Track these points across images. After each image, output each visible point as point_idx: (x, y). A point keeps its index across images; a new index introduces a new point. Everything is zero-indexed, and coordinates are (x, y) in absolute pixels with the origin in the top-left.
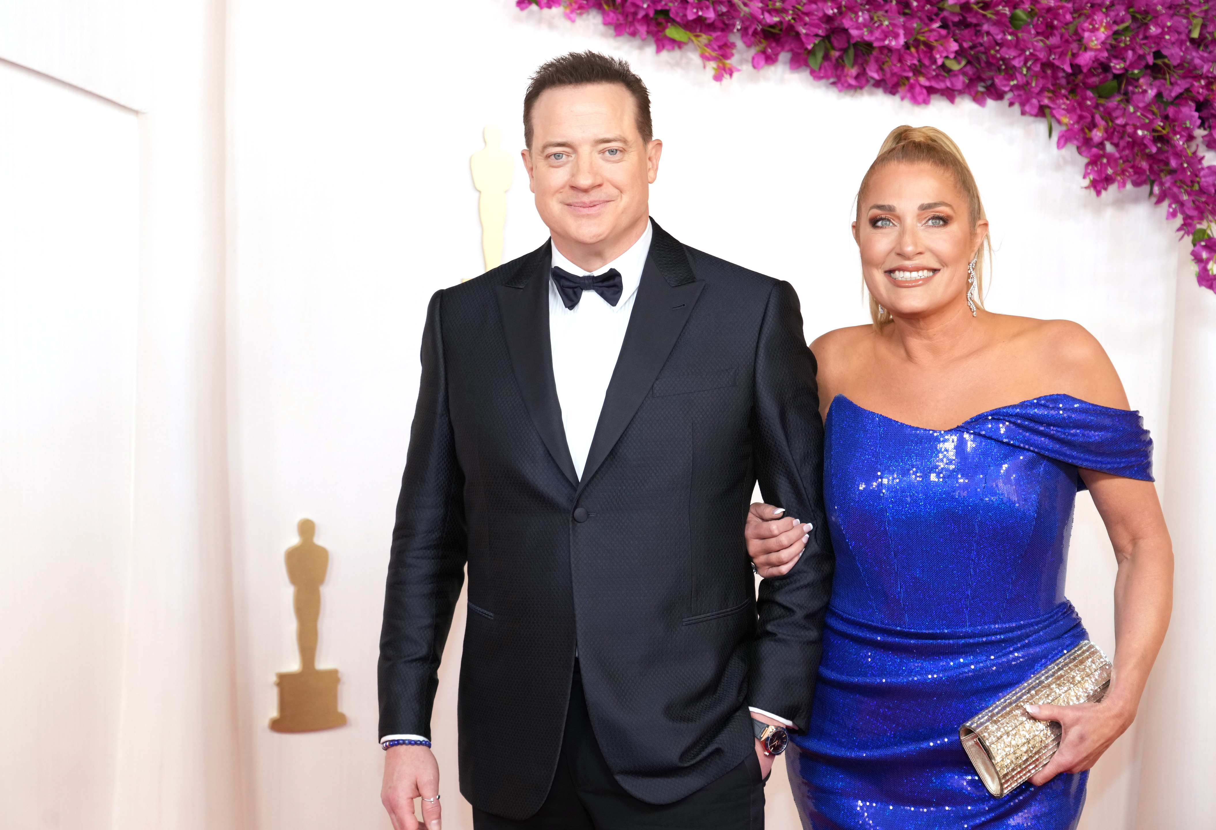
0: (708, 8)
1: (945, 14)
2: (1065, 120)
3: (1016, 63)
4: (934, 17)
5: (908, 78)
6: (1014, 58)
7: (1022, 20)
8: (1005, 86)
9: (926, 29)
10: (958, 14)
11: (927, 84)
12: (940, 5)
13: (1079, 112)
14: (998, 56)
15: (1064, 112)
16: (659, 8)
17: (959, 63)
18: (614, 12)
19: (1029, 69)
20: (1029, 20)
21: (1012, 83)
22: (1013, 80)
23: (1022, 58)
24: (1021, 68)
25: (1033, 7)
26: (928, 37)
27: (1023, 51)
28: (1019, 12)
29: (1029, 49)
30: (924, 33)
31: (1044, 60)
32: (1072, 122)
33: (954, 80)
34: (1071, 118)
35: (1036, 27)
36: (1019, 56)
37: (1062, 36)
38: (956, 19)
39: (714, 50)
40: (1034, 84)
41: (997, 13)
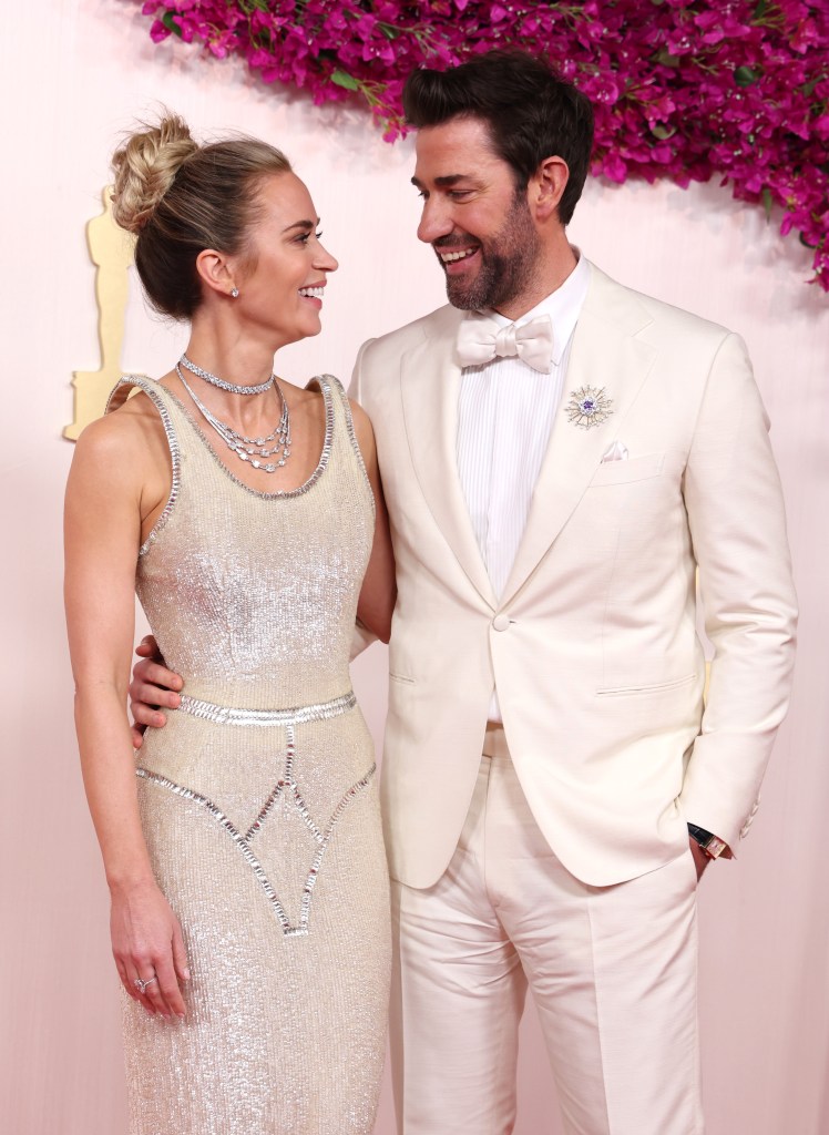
0: (386, 48)
1: (659, 69)
2: (791, 200)
3: (743, 128)
4: (644, 73)
5: (607, 149)
6: (743, 121)
7: (747, 79)
8: (727, 156)
9: (637, 86)
10: (674, 69)
11: (629, 156)
12: (653, 58)
13: (808, 190)
14: (720, 120)
15: (790, 191)
16: (326, 46)
17: (668, 131)
18: (266, 52)
19: (757, 136)
20: (756, 79)
21: (736, 153)
22: (737, 150)
23: (751, 122)
24: (747, 135)
25: (759, 65)
26: (640, 96)
27: (752, 114)
28: (745, 70)
29: (760, 112)
30: (634, 90)
31: (777, 125)
32: (800, 203)
33: (661, 151)
34: (798, 198)
35: (764, 86)
36: (747, 120)
37: (794, 99)
38: (672, 76)
39: (388, 102)
40: (760, 156)
41: (722, 69)
